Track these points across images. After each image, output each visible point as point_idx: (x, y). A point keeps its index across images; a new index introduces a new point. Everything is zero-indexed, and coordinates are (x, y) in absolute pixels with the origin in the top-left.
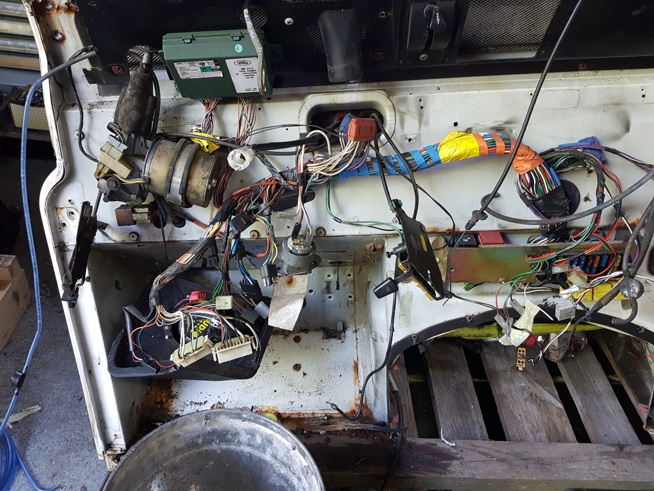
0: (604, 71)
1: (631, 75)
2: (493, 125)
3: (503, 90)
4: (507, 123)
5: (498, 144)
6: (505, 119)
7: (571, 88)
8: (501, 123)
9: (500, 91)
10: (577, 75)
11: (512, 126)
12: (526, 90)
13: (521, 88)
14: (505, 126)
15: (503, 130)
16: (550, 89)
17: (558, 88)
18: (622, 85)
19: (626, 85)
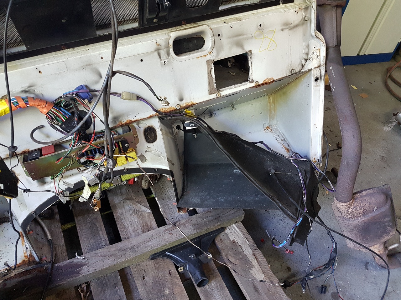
0: (78, 47)
1: (94, 47)
2: (22, 90)
3: (19, 70)
4: (29, 87)
5: (20, 103)
6: (27, 85)
7: (59, 61)
8: (26, 88)
9: (17, 70)
10: (63, 52)
11: (33, 88)
12: (32, 67)
13: (29, 66)
14: (29, 89)
15: (29, 91)
16: (47, 64)
17: (51, 63)
18: (88, 55)
19: (90, 54)
